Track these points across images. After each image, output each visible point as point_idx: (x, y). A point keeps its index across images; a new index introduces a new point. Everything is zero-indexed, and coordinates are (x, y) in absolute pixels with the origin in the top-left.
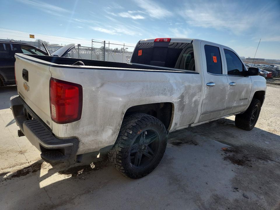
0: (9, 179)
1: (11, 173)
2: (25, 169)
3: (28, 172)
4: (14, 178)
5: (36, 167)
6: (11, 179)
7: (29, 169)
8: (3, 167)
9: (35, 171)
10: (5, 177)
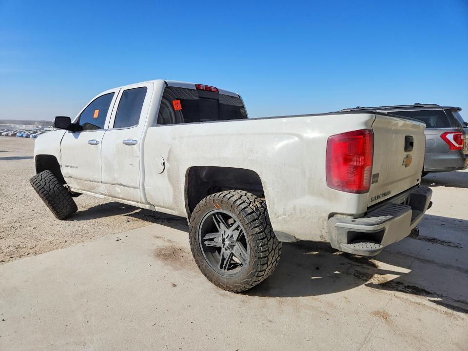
0: (437, 294)
1: (428, 298)
2: (408, 291)
3: (409, 287)
4: (431, 292)
5: (392, 285)
6: (435, 293)
7: (403, 288)
8: (433, 312)
9: (399, 283)
10: (439, 299)
